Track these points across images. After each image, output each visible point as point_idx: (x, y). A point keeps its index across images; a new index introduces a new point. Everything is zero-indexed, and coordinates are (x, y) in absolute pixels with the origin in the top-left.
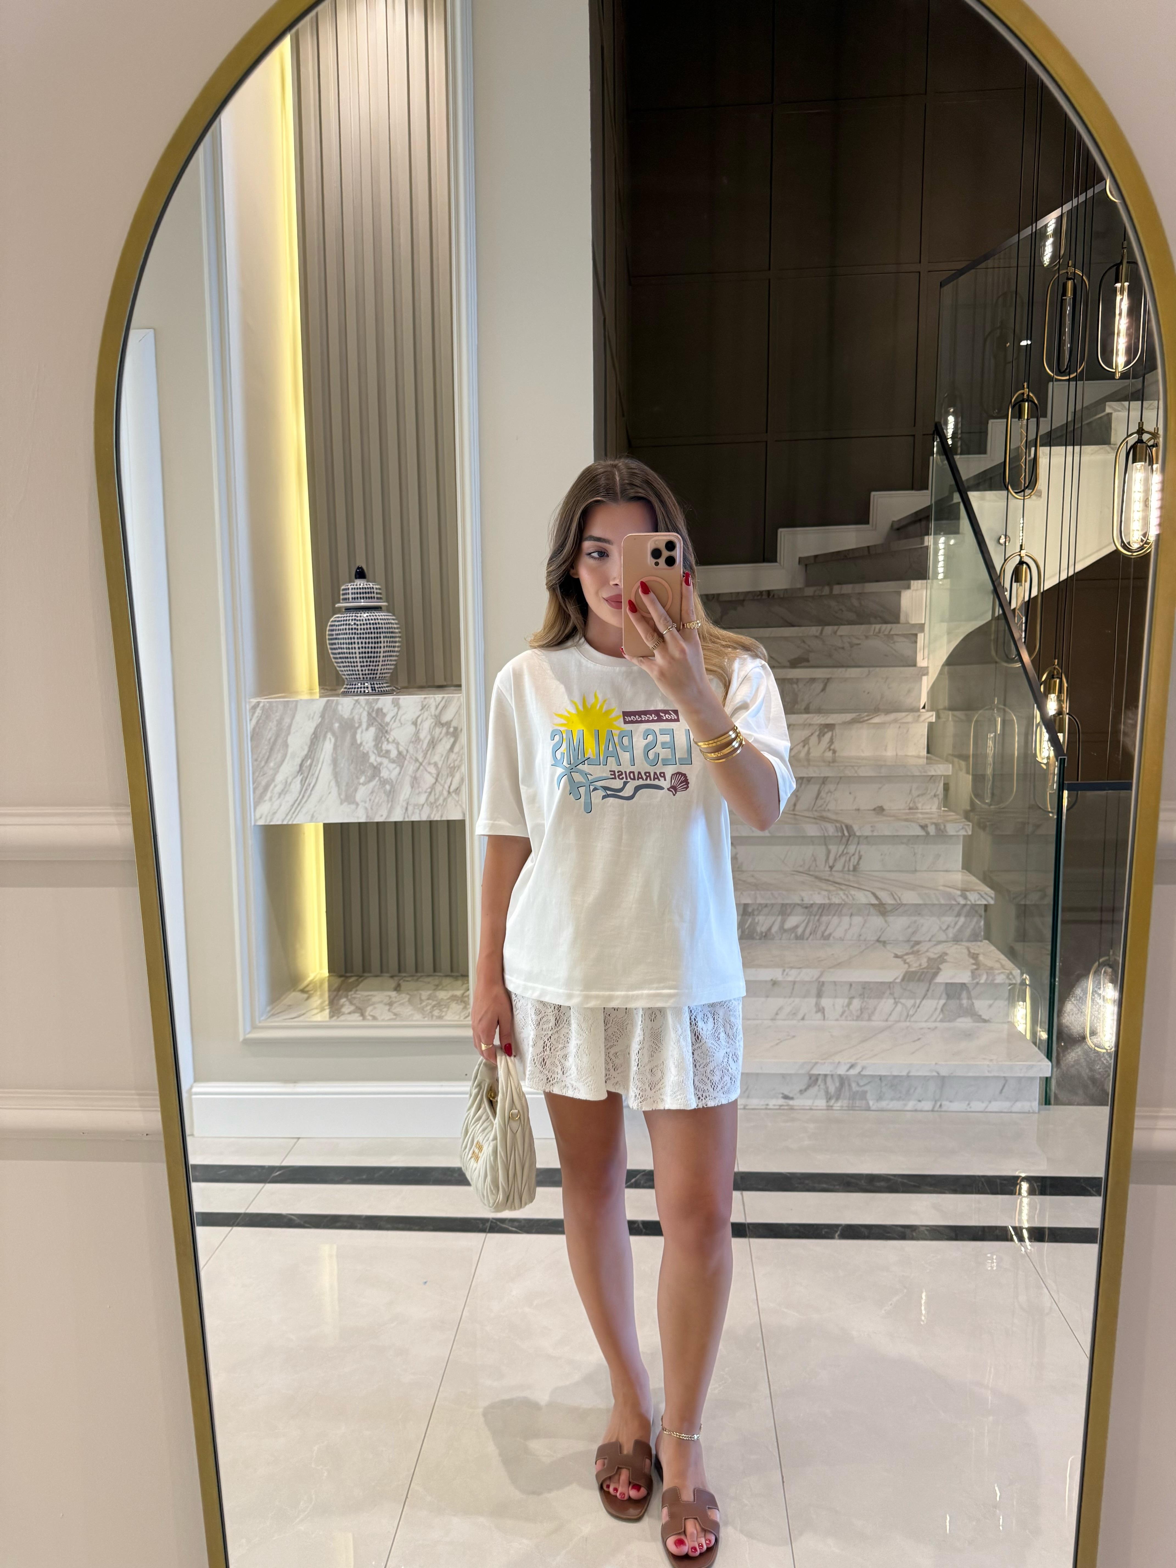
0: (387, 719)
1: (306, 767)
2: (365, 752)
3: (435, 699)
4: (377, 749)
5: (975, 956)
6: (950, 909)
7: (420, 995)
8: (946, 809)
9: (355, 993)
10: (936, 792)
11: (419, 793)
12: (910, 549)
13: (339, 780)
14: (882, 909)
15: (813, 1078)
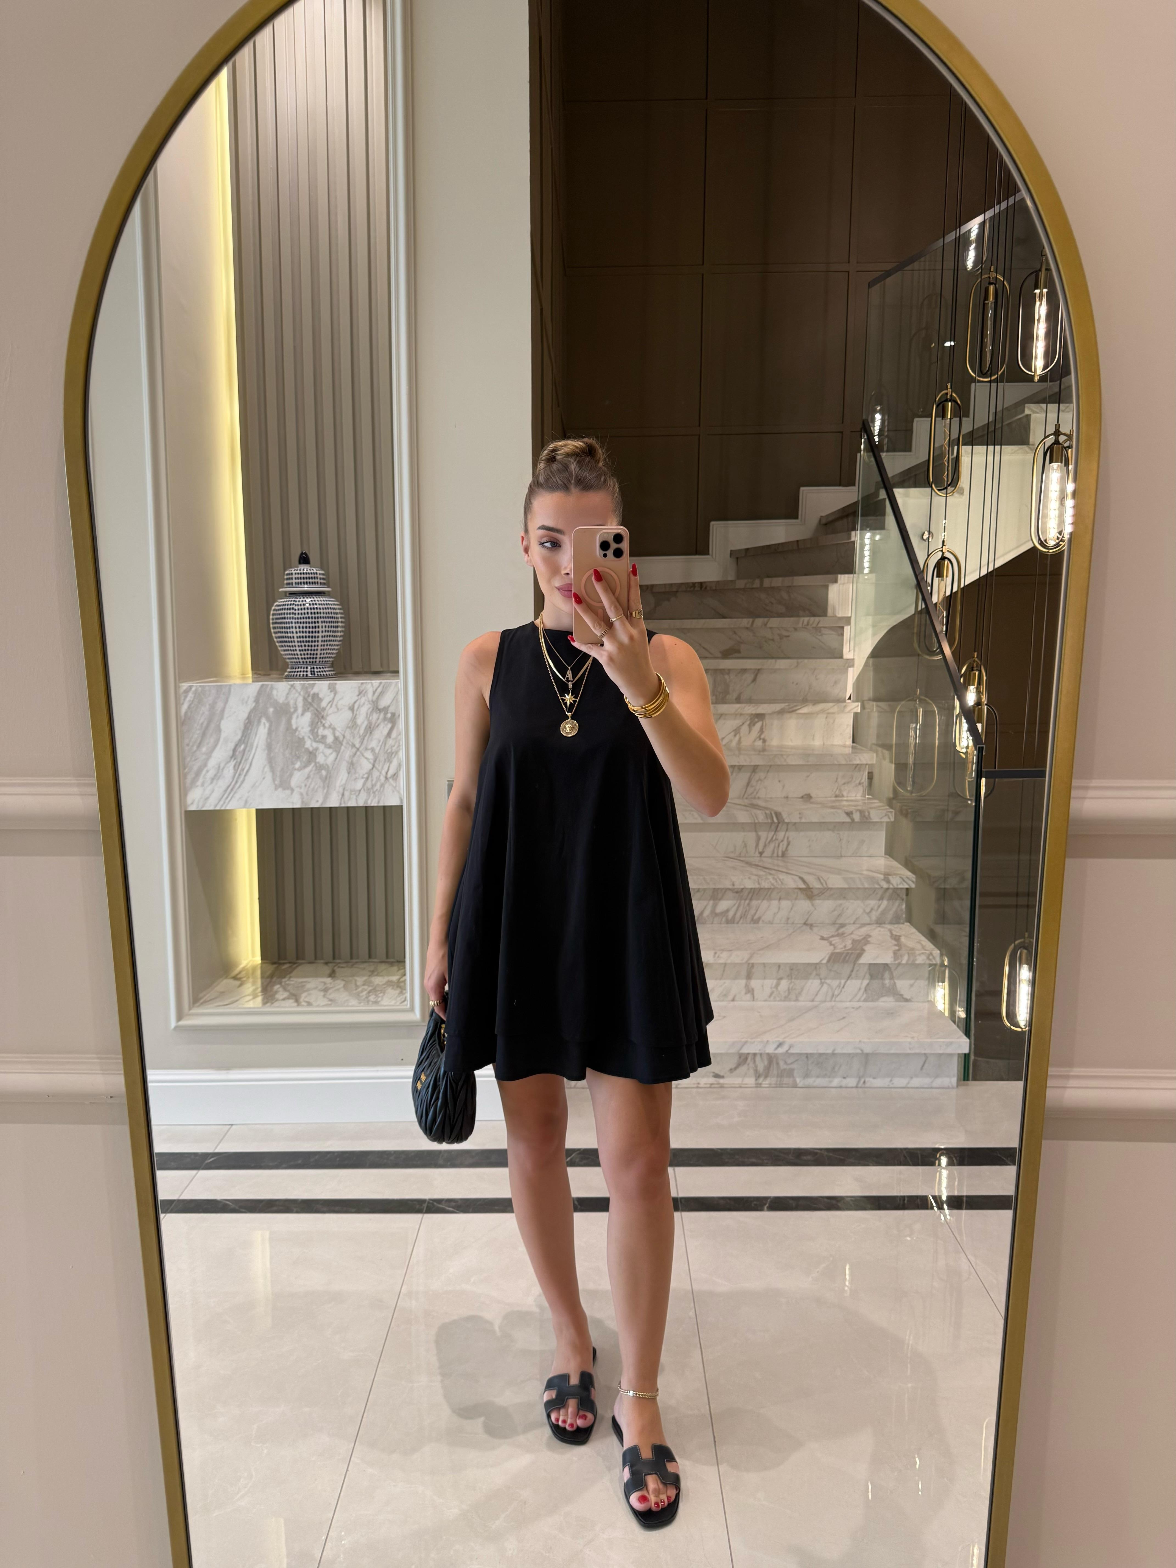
0: (324, 704)
1: (240, 752)
2: (301, 737)
3: (372, 685)
4: (312, 734)
5: (897, 937)
6: (873, 893)
7: (356, 981)
8: (870, 797)
9: (289, 980)
10: (861, 780)
11: (356, 779)
12: (837, 544)
13: (273, 765)
14: (809, 893)
15: (743, 1058)
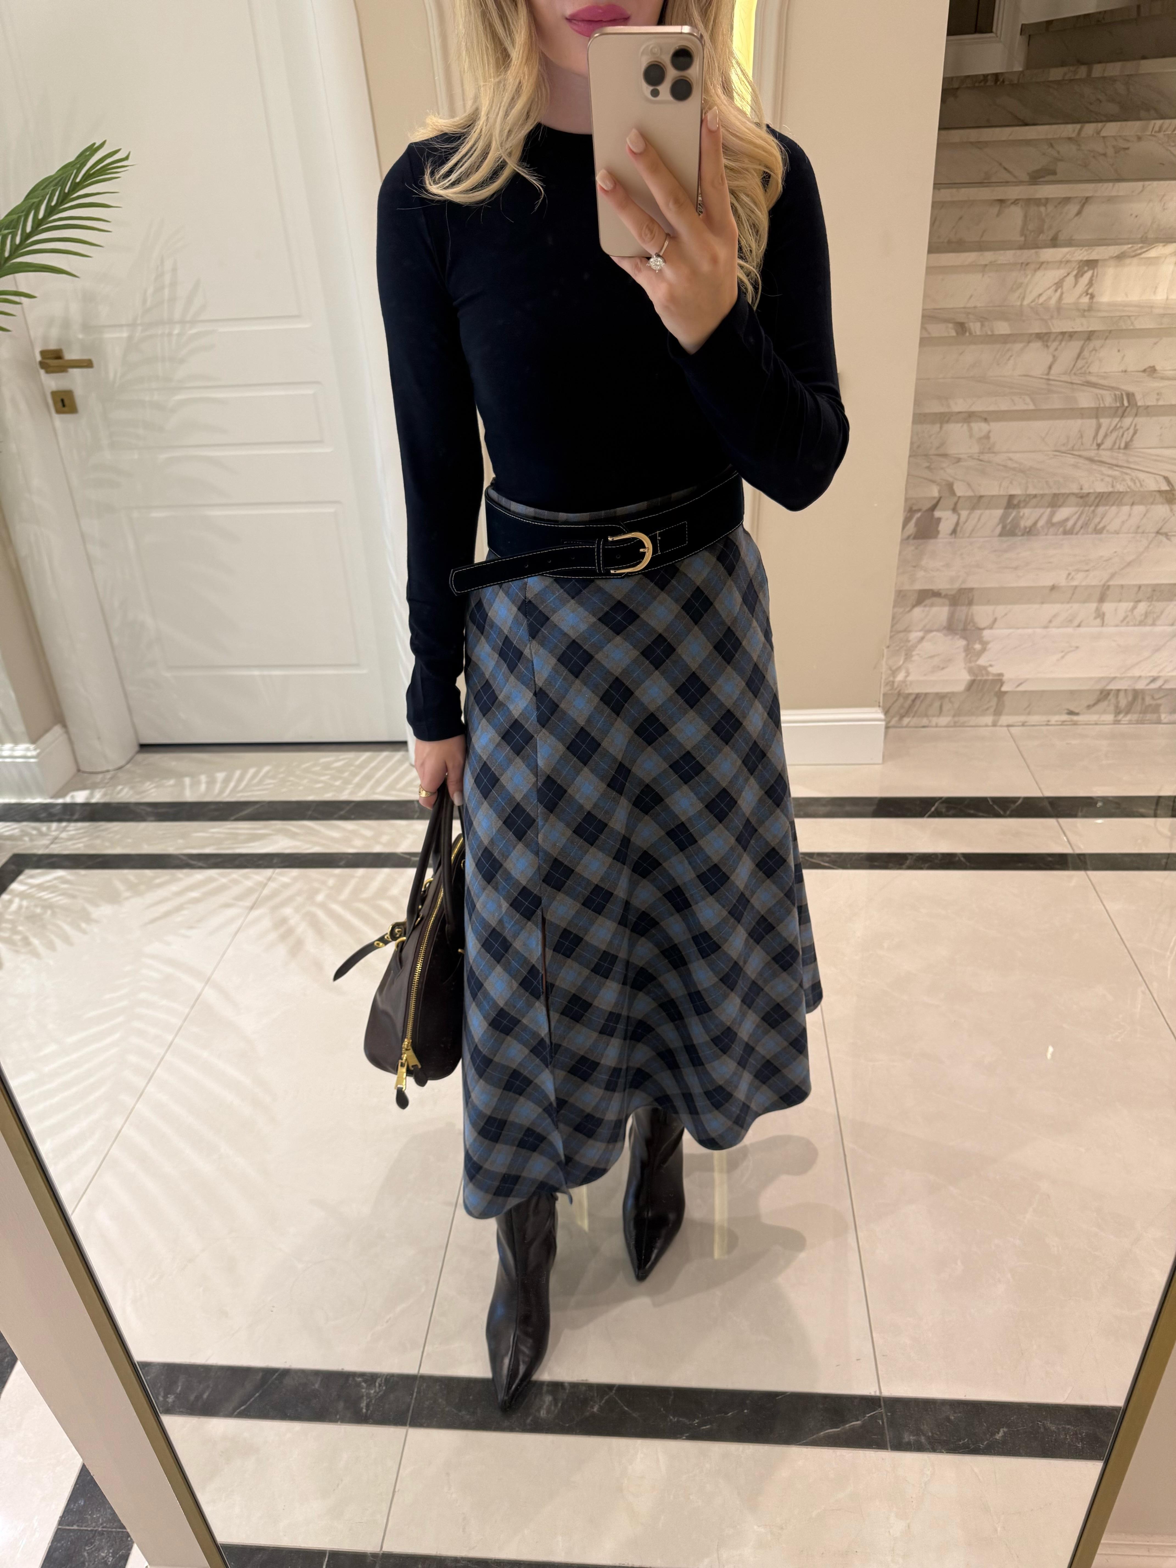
15: (1104, 693)
